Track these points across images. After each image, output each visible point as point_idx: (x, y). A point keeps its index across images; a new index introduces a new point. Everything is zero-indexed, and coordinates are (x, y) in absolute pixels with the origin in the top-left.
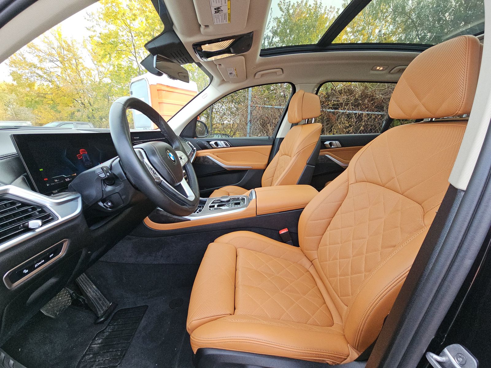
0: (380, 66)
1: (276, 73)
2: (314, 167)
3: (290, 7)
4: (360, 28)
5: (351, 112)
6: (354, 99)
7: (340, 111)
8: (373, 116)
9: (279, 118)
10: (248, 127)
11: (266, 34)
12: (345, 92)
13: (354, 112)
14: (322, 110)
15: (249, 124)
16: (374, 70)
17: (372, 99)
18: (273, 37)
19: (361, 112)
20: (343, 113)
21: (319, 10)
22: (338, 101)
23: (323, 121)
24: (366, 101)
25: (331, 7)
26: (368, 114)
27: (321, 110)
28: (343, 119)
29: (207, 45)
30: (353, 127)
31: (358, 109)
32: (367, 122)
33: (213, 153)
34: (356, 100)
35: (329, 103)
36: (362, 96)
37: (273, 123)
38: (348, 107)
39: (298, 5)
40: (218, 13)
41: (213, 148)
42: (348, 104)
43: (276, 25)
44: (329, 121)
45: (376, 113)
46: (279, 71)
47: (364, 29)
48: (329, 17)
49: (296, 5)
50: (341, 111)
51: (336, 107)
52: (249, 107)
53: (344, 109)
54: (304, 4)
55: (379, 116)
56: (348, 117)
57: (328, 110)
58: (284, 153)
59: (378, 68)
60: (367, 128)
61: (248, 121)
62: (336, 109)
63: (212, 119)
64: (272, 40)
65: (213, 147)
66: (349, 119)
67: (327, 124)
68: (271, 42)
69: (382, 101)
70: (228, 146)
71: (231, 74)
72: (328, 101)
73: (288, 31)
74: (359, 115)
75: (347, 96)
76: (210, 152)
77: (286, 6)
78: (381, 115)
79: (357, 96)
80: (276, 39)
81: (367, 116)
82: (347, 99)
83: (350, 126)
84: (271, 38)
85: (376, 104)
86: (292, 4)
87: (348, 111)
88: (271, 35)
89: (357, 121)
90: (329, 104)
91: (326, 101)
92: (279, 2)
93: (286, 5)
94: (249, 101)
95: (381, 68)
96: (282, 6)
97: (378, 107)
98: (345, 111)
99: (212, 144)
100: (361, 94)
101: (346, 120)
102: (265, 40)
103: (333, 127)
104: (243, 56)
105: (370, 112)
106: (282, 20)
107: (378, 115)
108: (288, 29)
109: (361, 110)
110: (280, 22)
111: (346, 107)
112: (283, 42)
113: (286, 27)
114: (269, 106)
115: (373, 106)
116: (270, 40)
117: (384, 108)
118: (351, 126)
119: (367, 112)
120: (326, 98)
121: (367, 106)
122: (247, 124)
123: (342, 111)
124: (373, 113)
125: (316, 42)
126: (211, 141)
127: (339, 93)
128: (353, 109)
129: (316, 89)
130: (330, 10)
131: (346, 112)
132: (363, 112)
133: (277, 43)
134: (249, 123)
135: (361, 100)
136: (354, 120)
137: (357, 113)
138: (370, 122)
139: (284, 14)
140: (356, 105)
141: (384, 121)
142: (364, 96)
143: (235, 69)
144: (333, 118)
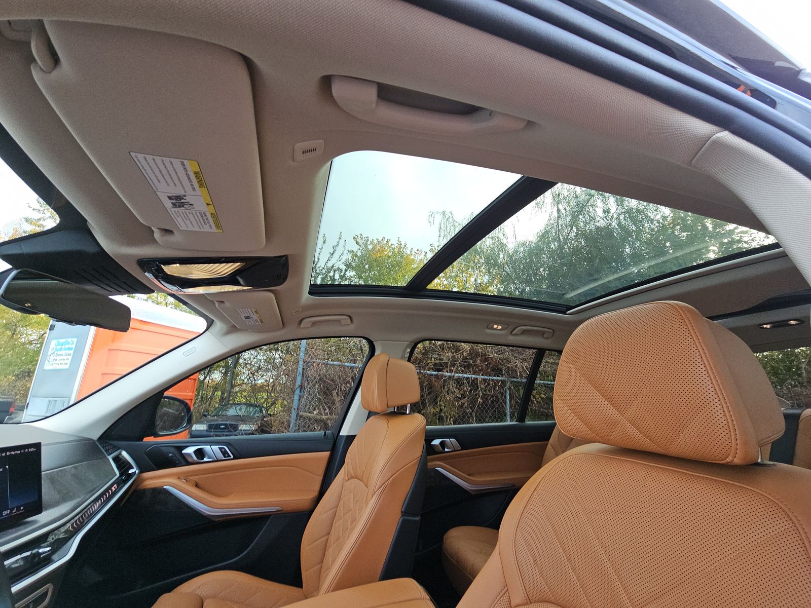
0: (498, 324)
1: (339, 321)
2: (417, 519)
3: (369, 243)
4: (453, 274)
5: (461, 375)
6: (462, 357)
7: (444, 373)
8: (491, 383)
9: (351, 383)
10: (296, 397)
11: (337, 267)
12: (448, 347)
13: (465, 376)
14: (420, 372)
15: (298, 392)
16: (490, 329)
17: (485, 358)
18: (346, 270)
19: (474, 376)
20: (450, 377)
21: (404, 250)
22: (440, 359)
23: (423, 389)
24: (478, 362)
25: (418, 250)
26: (485, 380)
27: (418, 371)
28: (452, 385)
29: (178, 265)
30: (467, 398)
31: (470, 372)
32: (485, 391)
33: (186, 477)
34: (465, 359)
35: (429, 361)
36: (471, 354)
37: (341, 390)
38: (455, 368)
39: (379, 243)
40: (182, 208)
41: (188, 463)
42: (455, 364)
43: (350, 258)
44: (431, 388)
45: (494, 378)
46: (344, 319)
47: (457, 276)
48: (416, 259)
49: (375, 241)
50: (446, 373)
51: (439, 367)
52: (301, 363)
53: (451, 371)
54: (385, 242)
55: (498, 383)
56: (458, 383)
57: (428, 372)
58: (353, 475)
59: (495, 326)
60: (487, 399)
61: (297, 386)
62: (439, 370)
63: (234, 376)
64: (345, 273)
65: (190, 460)
66: (460, 386)
67: (429, 394)
68: (344, 276)
69: (499, 361)
70: (229, 456)
71: (247, 318)
72: (426, 359)
73: (367, 266)
74: (473, 381)
75: (452, 353)
76: (179, 476)
77: (363, 241)
78: (501, 380)
79: (465, 354)
80: (351, 273)
81: (483, 383)
82: (453, 357)
83: (463, 396)
84: (343, 271)
85: (491, 366)
86: (370, 239)
87: (457, 375)
88: (343, 267)
89: (471, 390)
90: (428, 363)
91: (424, 359)
92: (354, 236)
93: (363, 239)
94: (302, 354)
95: (500, 327)
96: (359, 240)
97: (495, 369)
98: (452, 374)
99: (189, 455)
100: (470, 351)
101: (456, 388)
102: (335, 272)
103: (439, 399)
104: (273, 293)
105: (486, 377)
106: (359, 254)
107: (498, 381)
108: (366, 264)
109: (474, 374)
110: (356, 256)
111: (452, 368)
112: (360, 277)
113: (364, 261)
114: (335, 363)
115: (488, 369)
116: (342, 274)
117: (502, 372)
118: (465, 398)
119: (482, 377)
120: (423, 353)
121: (480, 368)
122: (294, 392)
123: (449, 374)
124: (490, 377)
125: (402, 283)
126: (188, 446)
127: (440, 348)
128: (463, 371)
129: (409, 350)
130: (417, 252)
131: (454, 376)
132: (478, 376)
133: (351, 277)
134: (299, 390)
135: (471, 359)
136: (466, 388)
137: (469, 378)
138: (489, 391)
139: (361, 249)
140: (467, 367)
141: (507, 390)
142: (474, 354)
143: (255, 311)
144: (437, 384)
